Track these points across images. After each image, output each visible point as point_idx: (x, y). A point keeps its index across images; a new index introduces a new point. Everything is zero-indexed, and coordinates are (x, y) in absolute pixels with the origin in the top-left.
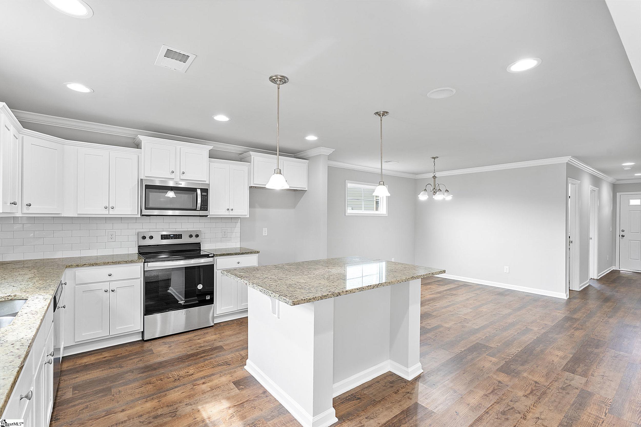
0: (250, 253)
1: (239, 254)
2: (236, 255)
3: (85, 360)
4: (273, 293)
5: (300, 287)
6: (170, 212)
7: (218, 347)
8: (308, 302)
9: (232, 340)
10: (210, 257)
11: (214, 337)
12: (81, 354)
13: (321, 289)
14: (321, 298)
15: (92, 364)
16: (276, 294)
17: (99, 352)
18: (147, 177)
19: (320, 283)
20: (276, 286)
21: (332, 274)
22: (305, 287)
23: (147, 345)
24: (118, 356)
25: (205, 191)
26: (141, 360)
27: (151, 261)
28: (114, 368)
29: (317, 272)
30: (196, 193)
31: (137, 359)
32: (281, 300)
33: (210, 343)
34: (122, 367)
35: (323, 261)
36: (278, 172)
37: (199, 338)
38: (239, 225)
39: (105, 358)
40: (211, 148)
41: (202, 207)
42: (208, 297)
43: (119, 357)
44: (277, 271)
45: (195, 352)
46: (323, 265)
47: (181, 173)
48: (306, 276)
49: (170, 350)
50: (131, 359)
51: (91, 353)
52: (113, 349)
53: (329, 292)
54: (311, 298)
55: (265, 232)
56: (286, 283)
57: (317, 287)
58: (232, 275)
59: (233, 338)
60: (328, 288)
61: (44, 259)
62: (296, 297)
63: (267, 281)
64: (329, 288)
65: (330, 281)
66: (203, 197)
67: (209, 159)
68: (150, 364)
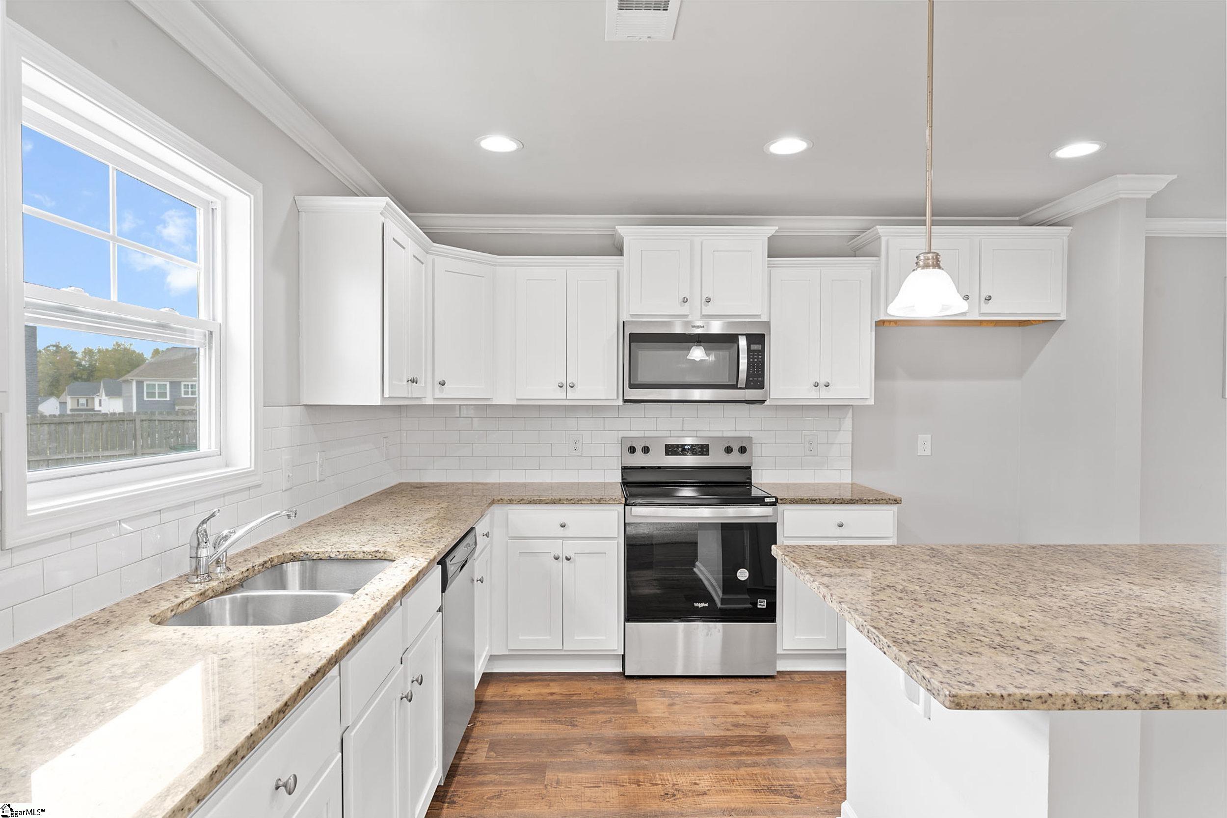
0: (875, 502)
1: (841, 503)
2: (834, 503)
3: (523, 691)
4: (891, 645)
5: (998, 640)
6: (697, 394)
7: (778, 737)
8: (1015, 706)
9: (816, 727)
10: (766, 504)
11: (772, 707)
12: (519, 676)
13: (1083, 667)
14: (1075, 701)
15: (530, 703)
16: (901, 653)
17: (545, 680)
18: (635, 316)
19: (1084, 638)
20: (912, 621)
21: (1145, 608)
22: (1018, 643)
23: (630, 686)
24: (574, 698)
25: (757, 340)
26: (610, 721)
27: (639, 504)
28: (560, 723)
29: (1077, 592)
30: (736, 345)
31: (605, 716)
32: (914, 676)
33: (759, 720)
34: (575, 725)
35: (1115, 551)
36: (930, 262)
37: (737, 700)
38: (848, 423)
39: (552, 694)
40: (773, 232)
41: (751, 379)
42: (762, 604)
43: (574, 702)
44: (933, 567)
45: (721, 736)
46: (1108, 568)
47: (704, 300)
48: (1031, 601)
49: (670, 714)
50: (594, 713)
51: (536, 677)
52: (570, 679)
53: (1116, 685)
54: (1028, 695)
55: (924, 445)
56: (948, 617)
57: (1066, 652)
58: (795, 565)
59: (818, 723)
60: (1115, 665)
61: (472, 483)
62: (971, 679)
63: (889, 599)
64: (1120, 666)
65: (1127, 635)
66: (754, 355)
67: (768, 261)
68: (625, 735)
